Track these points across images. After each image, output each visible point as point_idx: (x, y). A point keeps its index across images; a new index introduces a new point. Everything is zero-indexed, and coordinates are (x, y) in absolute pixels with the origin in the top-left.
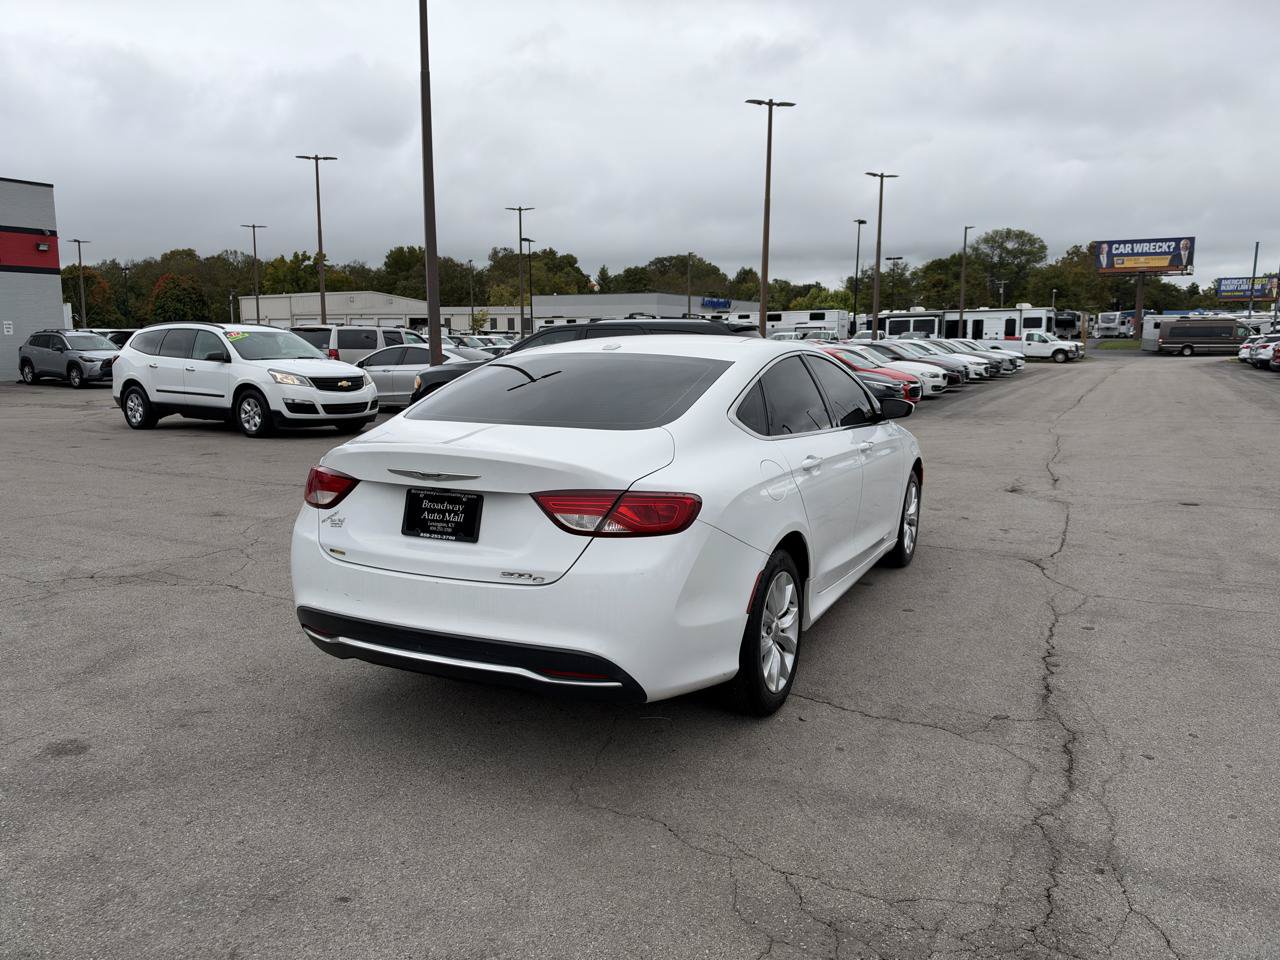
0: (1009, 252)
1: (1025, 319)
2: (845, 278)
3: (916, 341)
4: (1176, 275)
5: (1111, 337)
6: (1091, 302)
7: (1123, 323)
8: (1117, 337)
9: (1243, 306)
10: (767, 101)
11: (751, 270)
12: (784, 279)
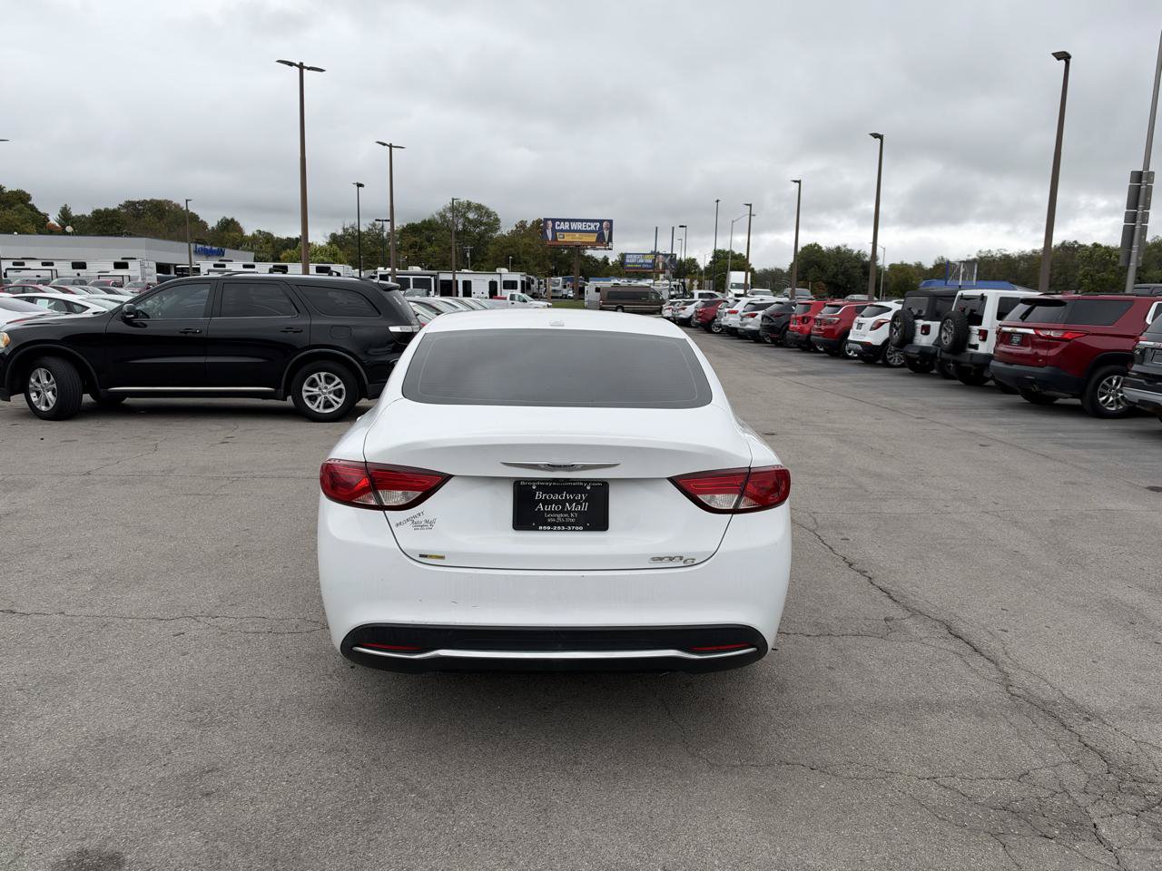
0: (470, 222)
1: (504, 282)
2: (328, 235)
3: (417, 298)
4: (601, 249)
5: (557, 297)
6: (537, 268)
7: (565, 287)
8: (561, 298)
9: (645, 276)
10: (298, 64)
11: (232, 220)
12: (267, 231)
